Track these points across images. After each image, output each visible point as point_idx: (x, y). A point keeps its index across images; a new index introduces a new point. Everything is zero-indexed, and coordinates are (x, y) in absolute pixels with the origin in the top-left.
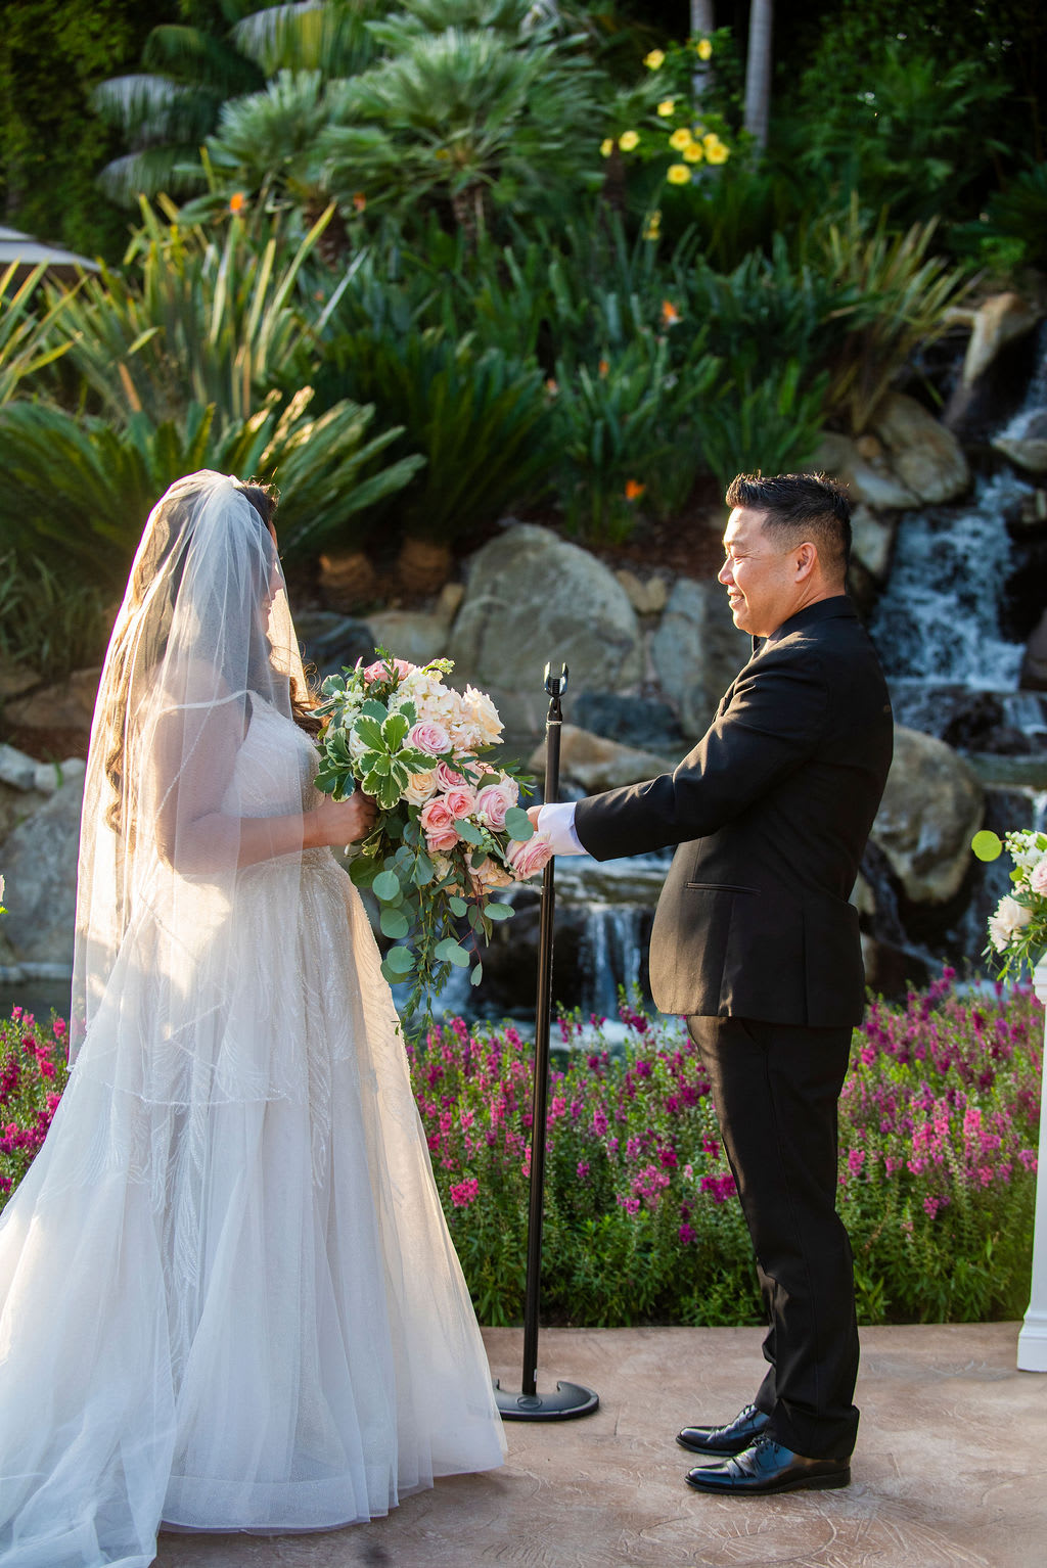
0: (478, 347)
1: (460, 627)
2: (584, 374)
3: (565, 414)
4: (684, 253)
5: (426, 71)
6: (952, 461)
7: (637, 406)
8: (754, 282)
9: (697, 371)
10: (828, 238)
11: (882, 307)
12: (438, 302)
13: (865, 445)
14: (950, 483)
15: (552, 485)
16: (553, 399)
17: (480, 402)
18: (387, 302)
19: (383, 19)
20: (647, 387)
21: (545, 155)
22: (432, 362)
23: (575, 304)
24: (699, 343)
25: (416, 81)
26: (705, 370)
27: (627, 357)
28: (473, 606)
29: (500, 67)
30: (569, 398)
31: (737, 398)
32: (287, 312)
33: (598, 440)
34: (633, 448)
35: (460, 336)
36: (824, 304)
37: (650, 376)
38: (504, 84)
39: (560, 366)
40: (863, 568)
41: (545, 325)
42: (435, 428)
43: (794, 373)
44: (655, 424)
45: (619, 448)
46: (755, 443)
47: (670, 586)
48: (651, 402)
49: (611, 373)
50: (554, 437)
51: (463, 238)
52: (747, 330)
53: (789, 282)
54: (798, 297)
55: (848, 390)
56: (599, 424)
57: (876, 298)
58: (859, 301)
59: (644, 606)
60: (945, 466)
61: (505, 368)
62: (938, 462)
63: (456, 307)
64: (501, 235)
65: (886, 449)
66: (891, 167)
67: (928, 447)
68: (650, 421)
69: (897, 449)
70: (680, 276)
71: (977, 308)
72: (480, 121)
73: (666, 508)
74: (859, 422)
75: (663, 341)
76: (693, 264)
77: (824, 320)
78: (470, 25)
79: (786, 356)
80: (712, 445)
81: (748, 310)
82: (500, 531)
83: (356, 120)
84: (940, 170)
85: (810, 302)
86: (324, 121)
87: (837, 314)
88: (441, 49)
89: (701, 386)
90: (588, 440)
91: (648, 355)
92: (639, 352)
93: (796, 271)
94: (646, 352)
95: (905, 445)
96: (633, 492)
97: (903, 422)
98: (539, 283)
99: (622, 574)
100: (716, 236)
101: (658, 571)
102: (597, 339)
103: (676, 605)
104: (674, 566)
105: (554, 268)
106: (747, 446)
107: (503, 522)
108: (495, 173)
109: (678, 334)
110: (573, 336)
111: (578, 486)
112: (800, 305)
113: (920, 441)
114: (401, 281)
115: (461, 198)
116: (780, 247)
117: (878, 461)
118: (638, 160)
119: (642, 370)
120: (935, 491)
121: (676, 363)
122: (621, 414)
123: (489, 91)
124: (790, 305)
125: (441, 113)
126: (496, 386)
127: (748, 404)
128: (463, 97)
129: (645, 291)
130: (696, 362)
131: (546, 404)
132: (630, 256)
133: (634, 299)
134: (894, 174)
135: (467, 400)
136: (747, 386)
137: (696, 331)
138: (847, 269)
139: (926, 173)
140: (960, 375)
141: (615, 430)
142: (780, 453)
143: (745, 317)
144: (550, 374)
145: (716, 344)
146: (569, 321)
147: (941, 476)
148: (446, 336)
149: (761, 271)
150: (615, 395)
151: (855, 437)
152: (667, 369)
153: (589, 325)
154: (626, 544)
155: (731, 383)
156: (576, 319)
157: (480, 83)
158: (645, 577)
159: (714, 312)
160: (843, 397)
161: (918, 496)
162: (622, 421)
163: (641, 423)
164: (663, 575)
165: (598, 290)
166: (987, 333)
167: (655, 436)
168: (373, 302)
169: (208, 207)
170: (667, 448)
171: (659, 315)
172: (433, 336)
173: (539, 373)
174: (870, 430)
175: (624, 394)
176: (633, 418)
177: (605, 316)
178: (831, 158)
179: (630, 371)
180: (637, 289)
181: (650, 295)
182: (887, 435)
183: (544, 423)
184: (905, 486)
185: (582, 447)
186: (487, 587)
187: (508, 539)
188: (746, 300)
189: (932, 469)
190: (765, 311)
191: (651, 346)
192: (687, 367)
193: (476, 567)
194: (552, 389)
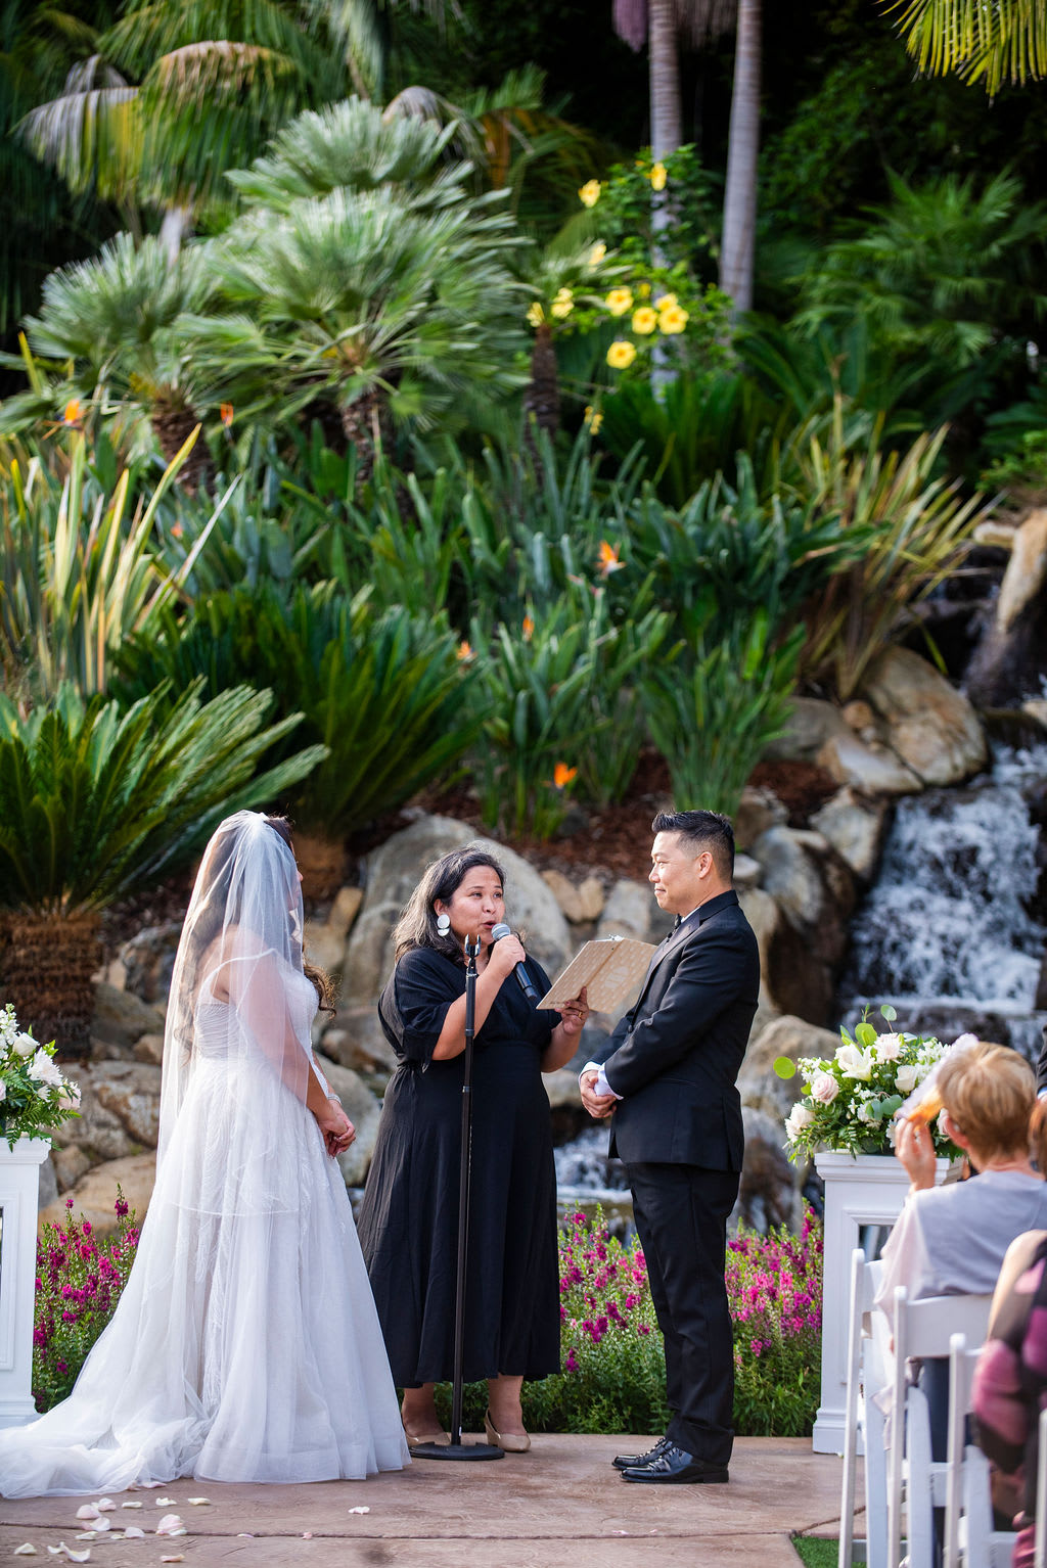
0: (378, 601)
1: (357, 939)
2: (503, 632)
3: (482, 684)
4: (627, 478)
5: (306, 248)
6: (962, 731)
7: (569, 673)
8: (712, 516)
9: (641, 628)
10: (807, 451)
11: (873, 543)
12: (327, 541)
13: (852, 712)
14: (959, 760)
15: (467, 767)
16: (468, 666)
17: (381, 673)
18: (263, 541)
19: (248, 166)
20: (580, 650)
21: (457, 354)
22: (323, 626)
23: (493, 545)
24: (644, 593)
25: (296, 260)
26: (651, 627)
27: (555, 614)
28: (373, 915)
29: (399, 244)
30: (487, 664)
31: (689, 660)
32: (144, 559)
33: (521, 715)
34: (562, 724)
35: (355, 591)
36: (800, 543)
37: (583, 637)
38: (403, 265)
39: (475, 624)
40: (844, 865)
41: (456, 569)
42: (331, 708)
43: (761, 628)
44: (590, 694)
45: (546, 725)
46: (712, 714)
47: (607, 889)
48: (583, 670)
49: (537, 633)
50: (469, 712)
51: (355, 459)
52: (705, 577)
53: (755, 514)
54: (769, 531)
55: (833, 642)
56: (522, 695)
57: (864, 532)
58: (843, 537)
59: (576, 915)
60: (954, 737)
61: (411, 630)
62: (942, 733)
63: (347, 548)
64: (402, 458)
65: (880, 718)
66: (907, 335)
67: (932, 714)
68: (584, 692)
69: (894, 718)
70: (620, 509)
71: (1017, 525)
72: (373, 313)
73: (606, 793)
74: (846, 684)
75: (600, 593)
76: (638, 491)
77: (798, 563)
78: (362, 182)
79: (752, 607)
80: (657, 719)
81: (704, 551)
82: (406, 824)
83: (217, 305)
84: (974, 337)
85: (782, 540)
86: (176, 307)
87: (813, 554)
88: (324, 216)
89: (645, 649)
90: (509, 717)
91: (582, 609)
92: (571, 605)
93: (763, 501)
94: (579, 606)
95: (903, 712)
96: (563, 776)
97: (901, 683)
98: (449, 519)
99: (550, 875)
100: (669, 452)
101: (594, 871)
102: (522, 587)
103: (614, 911)
104: (612, 866)
105: (468, 499)
106: (701, 720)
107: (408, 813)
108: (394, 377)
109: (618, 584)
110: (492, 585)
111: (498, 770)
112: (770, 542)
113: (922, 708)
114: (278, 513)
115: (354, 407)
116: (745, 469)
117: (869, 733)
118: (576, 329)
119: (574, 630)
120: (941, 769)
121: (615, 618)
122: (549, 684)
123: (385, 273)
124: (756, 544)
125: (326, 302)
126: (399, 654)
127: (701, 671)
128: (354, 283)
129: (580, 528)
130: (639, 619)
131: (461, 674)
132: (561, 482)
133: (565, 540)
134: (910, 344)
135: (366, 670)
136: (701, 650)
137: (643, 576)
138: (829, 496)
139: (956, 342)
140: (994, 611)
141: (542, 702)
142: (740, 728)
143: (700, 559)
144: (465, 636)
145: (667, 594)
146: (486, 566)
147: (948, 749)
148: (338, 590)
149: (722, 501)
150: (541, 661)
151: (842, 704)
152: (604, 629)
153: (511, 571)
154: (556, 839)
155: (682, 643)
156: (496, 564)
157: (375, 263)
158: (578, 880)
159: (661, 556)
160: (826, 653)
161: (919, 777)
162: (550, 694)
163: (572, 695)
164: (597, 877)
165: (521, 528)
166: (1028, 560)
167: (591, 710)
168: (246, 542)
169: (30, 412)
170: (603, 722)
171: (595, 559)
172: (323, 591)
173: (452, 636)
174: (860, 694)
175: (552, 658)
176: (563, 688)
177: (530, 560)
178: (830, 320)
179: (560, 630)
180: (569, 527)
181: (584, 535)
182: (881, 700)
183: (458, 696)
184: (903, 764)
185: (502, 724)
186: (390, 892)
187: (415, 833)
188: (701, 538)
189: (937, 741)
190: (724, 553)
191: (585, 599)
192: (629, 623)
193: (376, 868)
194: (465, 653)
